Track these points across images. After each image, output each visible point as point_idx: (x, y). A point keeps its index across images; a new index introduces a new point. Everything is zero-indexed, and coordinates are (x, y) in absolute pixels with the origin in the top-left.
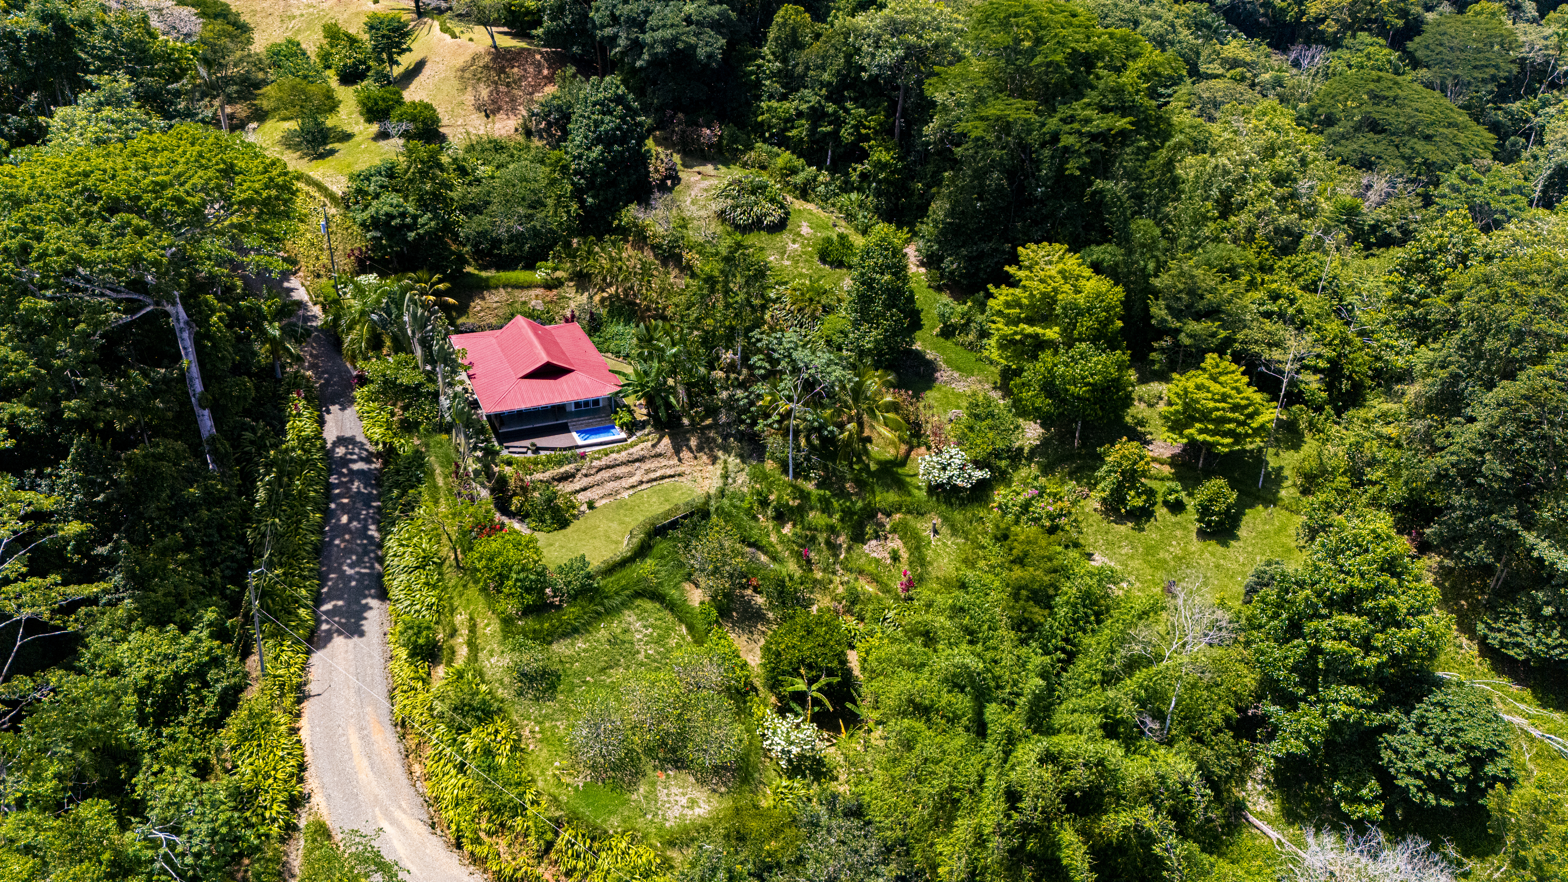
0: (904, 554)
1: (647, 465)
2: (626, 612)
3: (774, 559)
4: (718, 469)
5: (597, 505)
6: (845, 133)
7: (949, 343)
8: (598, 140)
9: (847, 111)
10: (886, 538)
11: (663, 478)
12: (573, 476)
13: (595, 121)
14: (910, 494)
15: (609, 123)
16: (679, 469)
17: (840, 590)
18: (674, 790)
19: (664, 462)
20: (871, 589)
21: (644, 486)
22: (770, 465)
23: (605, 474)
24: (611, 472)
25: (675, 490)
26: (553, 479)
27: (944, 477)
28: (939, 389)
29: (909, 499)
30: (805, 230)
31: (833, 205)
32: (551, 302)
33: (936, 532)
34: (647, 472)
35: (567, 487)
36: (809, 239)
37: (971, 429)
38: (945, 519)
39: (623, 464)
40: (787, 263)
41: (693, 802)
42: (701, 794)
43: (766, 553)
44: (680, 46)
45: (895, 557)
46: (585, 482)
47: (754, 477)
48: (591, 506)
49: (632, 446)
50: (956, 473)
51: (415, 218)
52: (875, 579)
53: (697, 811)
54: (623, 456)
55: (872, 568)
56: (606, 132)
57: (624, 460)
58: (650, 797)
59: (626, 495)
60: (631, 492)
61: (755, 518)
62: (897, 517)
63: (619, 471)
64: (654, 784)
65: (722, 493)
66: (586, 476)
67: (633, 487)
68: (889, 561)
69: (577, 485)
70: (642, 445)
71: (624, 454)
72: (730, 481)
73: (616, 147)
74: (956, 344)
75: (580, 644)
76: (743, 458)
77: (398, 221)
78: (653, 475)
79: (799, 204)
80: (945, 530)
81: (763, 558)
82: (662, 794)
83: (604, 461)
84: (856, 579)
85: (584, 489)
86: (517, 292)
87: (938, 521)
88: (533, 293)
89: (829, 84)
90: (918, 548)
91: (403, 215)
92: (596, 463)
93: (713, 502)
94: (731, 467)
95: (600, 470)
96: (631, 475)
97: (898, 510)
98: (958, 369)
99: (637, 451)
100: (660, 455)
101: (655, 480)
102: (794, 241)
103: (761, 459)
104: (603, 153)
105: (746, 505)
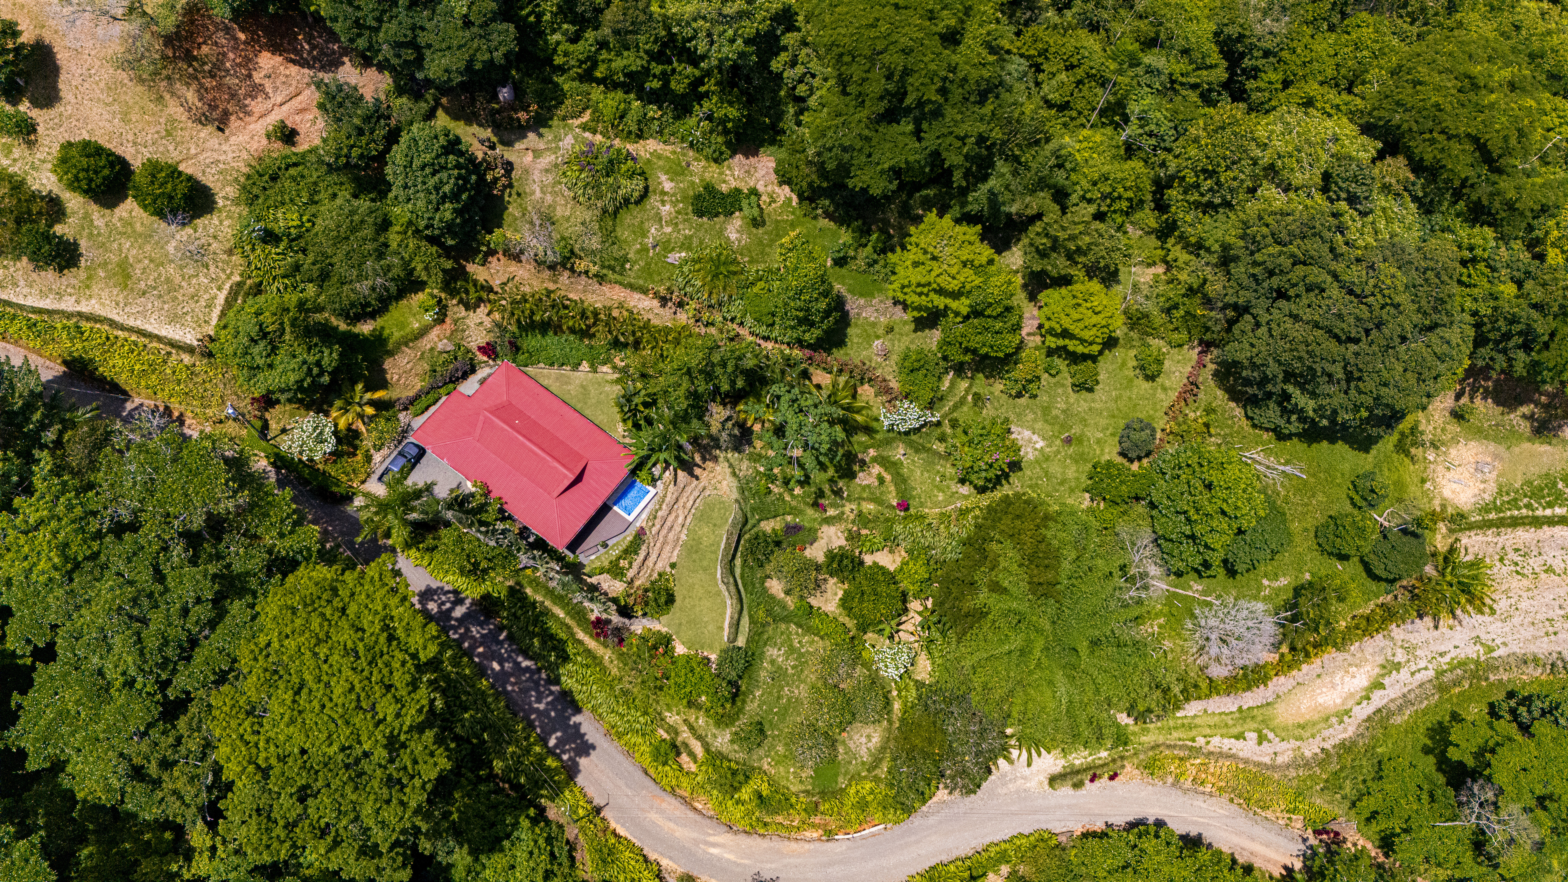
0: (888, 477)
1: (681, 503)
2: (765, 649)
4: (725, 469)
7: (844, 271)
10: (870, 469)
11: (695, 501)
12: (648, 553)
16: (701, 486)
18: (856, 737)
19: (689, 489)
20: (872, 507)
21: (689, 519)
22: (759, 444)
23: (662, 532)
24: (666, 527)
25: (711, 509)
27: (906, 427)
28: (856, 325)
29: (877, 438)
30: (668, 186)
33: (904, 455)
34: (683, 506)
35: (650, 563)
36: (674, 195)
38: (907, 444)
39: (667, 515)
40: (668, 230)
41: (869, 737)
42: (869, 730)
43: (789, 513)
45: (881, 480)
46: (657, 549)
47: (753, 461)
48: (672, 565)
49: (665, 495)
52: (872, 500)
53: (874, 740)
54: (665, 509)
55: (867, 493)
57: (667, 511)
58: (848, 751)
59: (682, 536)
60: (683, 529)
62: (872, 452)
63: (668, 522)
64: (844, 742)
65: (743, 492)
66: (654, 544)
67: (683, 526)
68: (878, 484)
69: (654, 557)
70: (670, 490)
71: (664, 507)
72: (740, 474)
74: (852, 272)
75: (758, 693)
76: (738, 450)
78: (689, 505)
80: (910, 451)
82: (852, 745)
83: (656, 523)
84: (860, 505)
85: (660, 555)
86: (419, 343)
88: (430, 334)
90: (895, 469)
92: (654, 530)
93: (743, 505)
94: (733, 462)
95: (659, 532)
96: (677, 517)
98: (861, 295)
99: (670, 498)
100: (683, 487)
101: (691, 507)
102: (663, 203)
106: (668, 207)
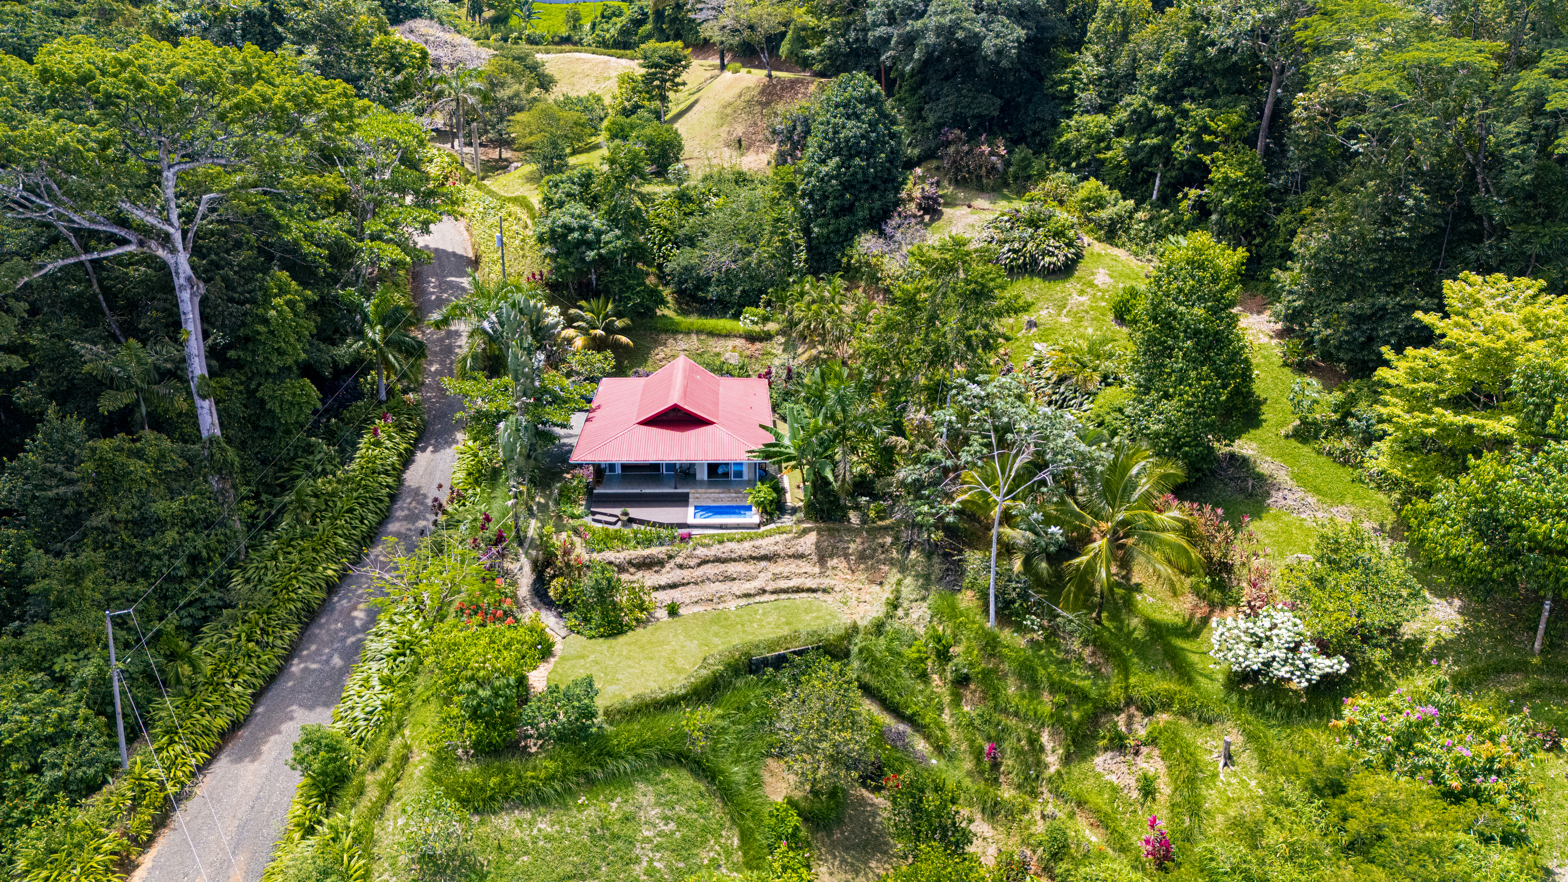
0: (1164, 788)
1: (780, 567)
2: (641, 786)
3: (939, 750)
4: (886, 593)
5: (681, 611)
6: (1181, 148)
7: (1306, 449)
8: (837, 151)
9: (1185, 114)
10: (1137, 753)
11: (798, 590)
12: (661, 563)
13: (835, 125)
14: (1190, 681)
15: (851, 129)
16: (826, 582)
17: (1040, 828)
19: (805, 566)
20: (1094, 838)
21: (766, 597)
22: (967, 600)
23: (710, 570)
24: (722, 567)
25: (807, 611)
26: (630, 563)
27: (1255, 660)
28: (1276, 518)
29: (1187, 691)
30: (1101, 278)
31: (1152, 252)
32: (751, 357)
33: (1229, 758)
34: (776, 577)
35: (650, 579)
36: (1104, 292)
37: (1320, 582)
38: (1251, 737)
39: (741, 559)
40: (1065, 320)
43: (927, 737)
44: (960, 35)
45: (1148, 790)
46: (677, 575)
47: (937, 613)
48: (673, 611)
49: (762, 536)
50: (1281, 654)
51: (598, 233)
52: (1103, 821)
54: (746, 548)
55: (1101, 801)
56: (847, 140)
57: (745, 554)
59: (732, 605)
60: (743, 602)
61: (924, 676)
62: (1163, 718)
63: (732, 569)
65: (879, 628)
66: (681, 566)
67: (747, 595)
68: (1135, 794)
69: (663, 578)
70: (777, 538)
71: (747, 545)
72: (900, 612)
73: (857, 161)
74: (1319, 453)
75: (544, 825)
76: (926, 581)
77: (576, 235)
78: (783, 584)
79: (1099, 247)
80: (1247, 759)
81: (921, 745)
83: (715, 550)
84: (1072, 815)
85: (673, 586)
86: (712, 342)
87: (1236, 739)
88: (731, 343)
89: (1163, 77)
90: (1191, 781)
91: (584, 229)
92: (701, 552)
93: (858, 639)
94: (905, 592)
95: (704, 562)
96: (749, 578)
97: (1166, 706)
98: (1317, 491)
99: (767, 545)
100: (801, 556)
101: (785, 591)
102: (1082, 293)
103: (955, 587)
104: (839, 167)
105: (911, 653)
106: (1083, 299)
